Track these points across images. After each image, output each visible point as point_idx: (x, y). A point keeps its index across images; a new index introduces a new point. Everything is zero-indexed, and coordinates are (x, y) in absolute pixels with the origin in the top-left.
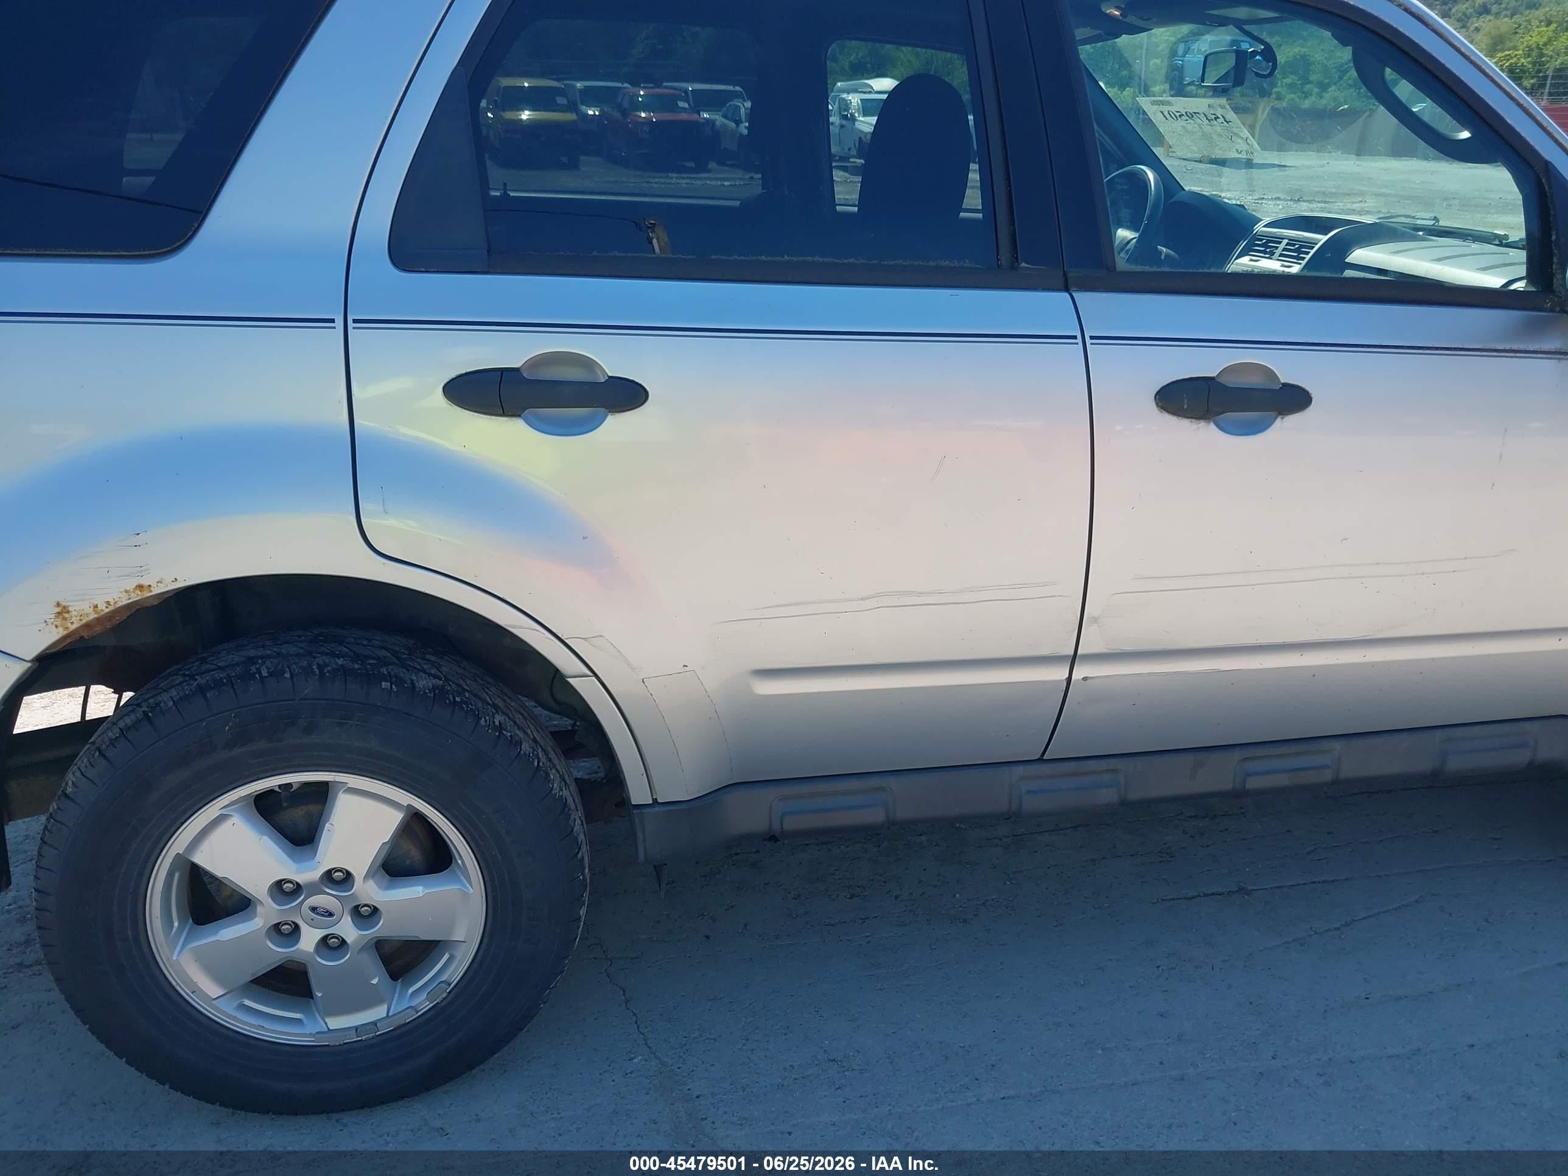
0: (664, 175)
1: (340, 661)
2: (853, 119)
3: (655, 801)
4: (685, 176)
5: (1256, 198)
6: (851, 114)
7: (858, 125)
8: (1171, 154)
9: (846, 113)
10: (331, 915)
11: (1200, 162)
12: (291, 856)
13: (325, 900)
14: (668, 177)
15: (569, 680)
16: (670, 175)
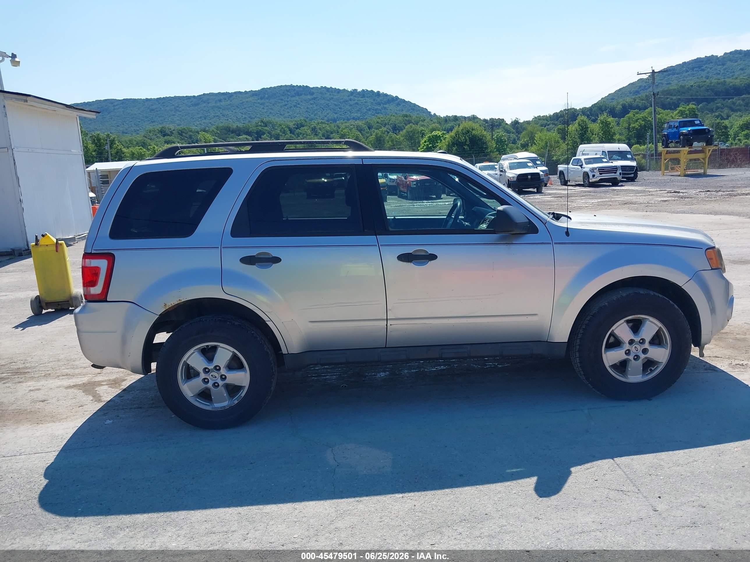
0: (421, 202)
1: (220, 318)
2: (505, 172)
3: (288, 353)
4: (430, 201)
5: (698, 191)
6: (504, 170)
7: (507, 174)
8: (665, 174)
9: (502, 169)
10: (216, 377)
11: (679, 176)
12: (208, 362)
13: (215, 374)
14: (423, 203)
15: (266, 322)
16: (424, 201)
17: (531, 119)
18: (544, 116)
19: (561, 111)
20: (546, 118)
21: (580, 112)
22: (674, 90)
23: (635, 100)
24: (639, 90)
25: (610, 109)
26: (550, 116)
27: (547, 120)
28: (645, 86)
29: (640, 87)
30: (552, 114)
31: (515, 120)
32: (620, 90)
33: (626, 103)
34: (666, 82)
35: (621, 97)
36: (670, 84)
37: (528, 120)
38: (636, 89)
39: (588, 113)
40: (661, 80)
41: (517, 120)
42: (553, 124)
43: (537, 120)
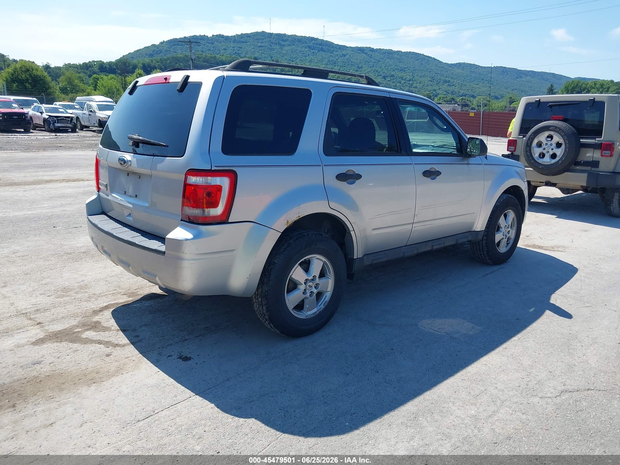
2: (95, 112)
6: (94, 110)
9: (91, 110)
12: (307, 274)
17: (61, 66)
18: (74, 64)
19: (90, 62)
20: (76, 67)
21: (107, 65)
22: (181, 57)
23: (152, 62)
24: (153, 53)
25: (133, 66)
26: (80, 65)
27: (77, 68)
28: (157, 51)
29: (154, 51)
30: (82, 64)
31: (46, 64)
32: (138, 51)
33: (146, 63)
34: (173, 51)
35: (139, 57)
36: (176, 52)
37: (59, 66)
38: (151, 52)
39: (115, 67)
40: (169, 48)
41: (48, 64)
42: (84, 72)
43: (67, 67)
